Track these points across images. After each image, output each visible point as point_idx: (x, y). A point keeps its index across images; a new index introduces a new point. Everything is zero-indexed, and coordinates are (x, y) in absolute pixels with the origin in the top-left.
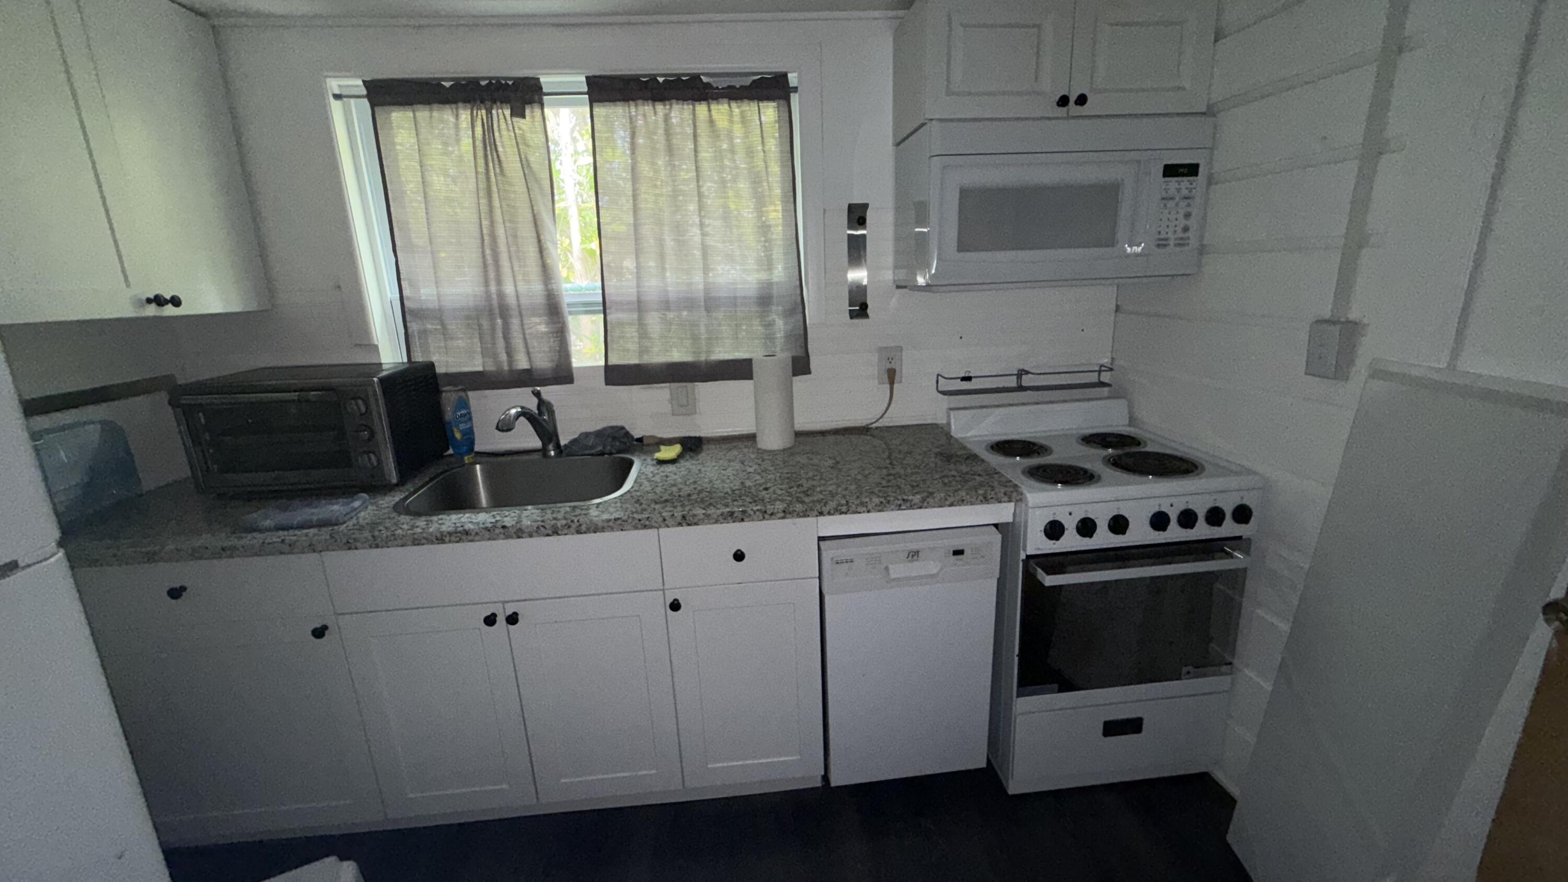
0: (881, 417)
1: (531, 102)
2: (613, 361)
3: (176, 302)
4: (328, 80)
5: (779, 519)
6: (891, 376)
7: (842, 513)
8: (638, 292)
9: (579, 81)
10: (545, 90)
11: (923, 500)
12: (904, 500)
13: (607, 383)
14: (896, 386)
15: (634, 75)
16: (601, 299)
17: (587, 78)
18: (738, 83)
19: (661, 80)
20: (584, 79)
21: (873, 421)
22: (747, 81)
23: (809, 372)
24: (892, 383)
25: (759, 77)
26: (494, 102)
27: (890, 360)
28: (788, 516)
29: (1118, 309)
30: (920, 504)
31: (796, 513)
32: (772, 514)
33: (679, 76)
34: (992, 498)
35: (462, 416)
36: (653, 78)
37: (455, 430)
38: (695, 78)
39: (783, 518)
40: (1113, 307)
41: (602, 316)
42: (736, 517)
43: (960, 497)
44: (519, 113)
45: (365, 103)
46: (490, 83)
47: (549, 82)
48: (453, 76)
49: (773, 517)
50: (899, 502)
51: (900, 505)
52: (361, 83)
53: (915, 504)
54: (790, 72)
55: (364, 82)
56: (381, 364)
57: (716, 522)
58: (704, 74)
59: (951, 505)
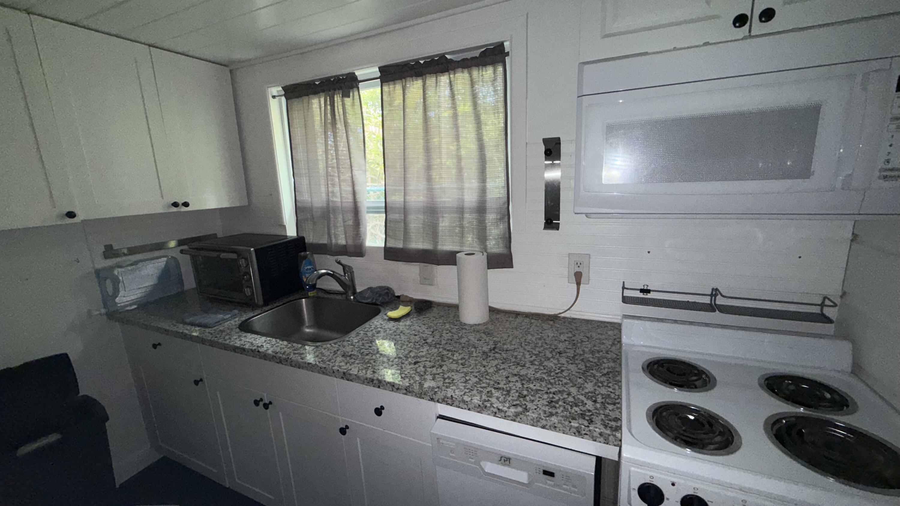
0: (569, 309)
1: (352, 87)
2: (389, 245)
3: (186, 204)
4: (269, 89)
5: (403, 394)
6: (578, 278)
7: (448, 404)
8: (405, 202)
9: (375, 71)
10: (359, 79)
11: (517, 415)
12: (499, 409)
13: (385, 259)
14: (582, 286)
15: (406, 61)
16: (384, 205)
17: (379, 68)
18: (468, 55)
19: (422, 62)
20: (377, 69)
21: (561, 311)
22: (477, 53)
23: (511, 266)
24: (578, 284)
25: (484, 49)
26: (335, 90)
27: (579, 264)
28: (408, 394)
29: (855, 238)
30: (514, 418)
31: (414, 394)
32: (398, 389)
33: (432, 57)
34: (585, 434)
35: (307, 270)
36: (417, 62)
37: (304, 277)
38: (442, 57)
39: (406, 394)
40: (850, 236)
41: (384, 215)
42: (375, 384)
43: (552, 423)
44: (346, 95)
45: (283, 99)
46: (335, 79)
47: (361, 75)
48: (318, 78)
49: (399, 391)
50: (495, 410)
51: (496, 413)
52: (281, 89)
53: (509, 416)
54: (505, 41)
55: (282, 87)
56: (287, 236)
57: (363, 383)
58: (448, 53)
59: (543, 427)
